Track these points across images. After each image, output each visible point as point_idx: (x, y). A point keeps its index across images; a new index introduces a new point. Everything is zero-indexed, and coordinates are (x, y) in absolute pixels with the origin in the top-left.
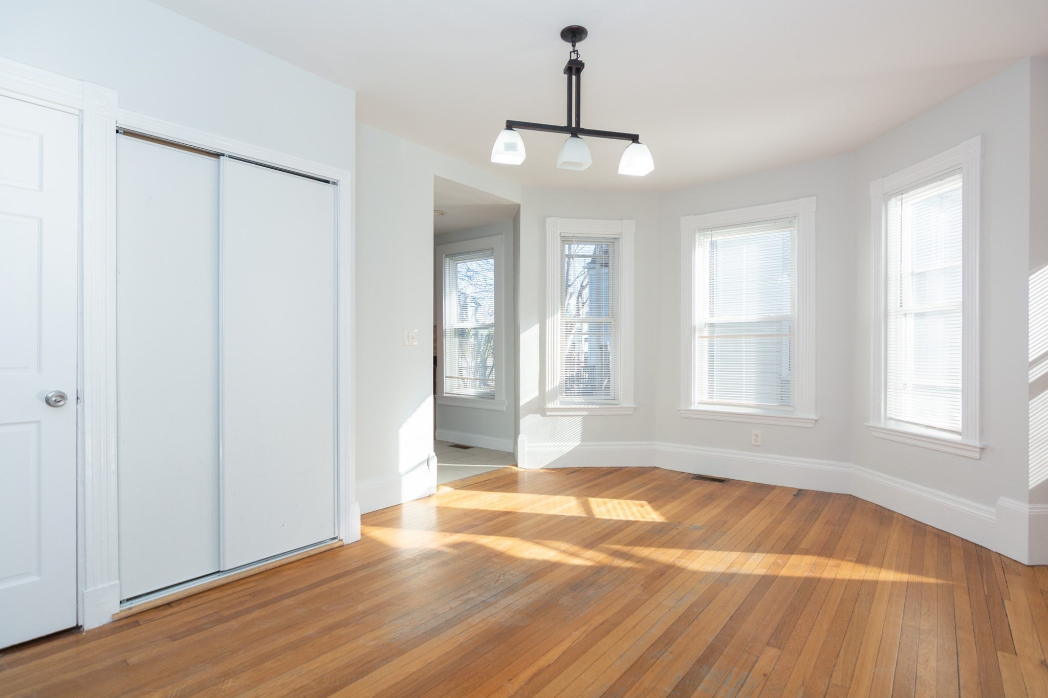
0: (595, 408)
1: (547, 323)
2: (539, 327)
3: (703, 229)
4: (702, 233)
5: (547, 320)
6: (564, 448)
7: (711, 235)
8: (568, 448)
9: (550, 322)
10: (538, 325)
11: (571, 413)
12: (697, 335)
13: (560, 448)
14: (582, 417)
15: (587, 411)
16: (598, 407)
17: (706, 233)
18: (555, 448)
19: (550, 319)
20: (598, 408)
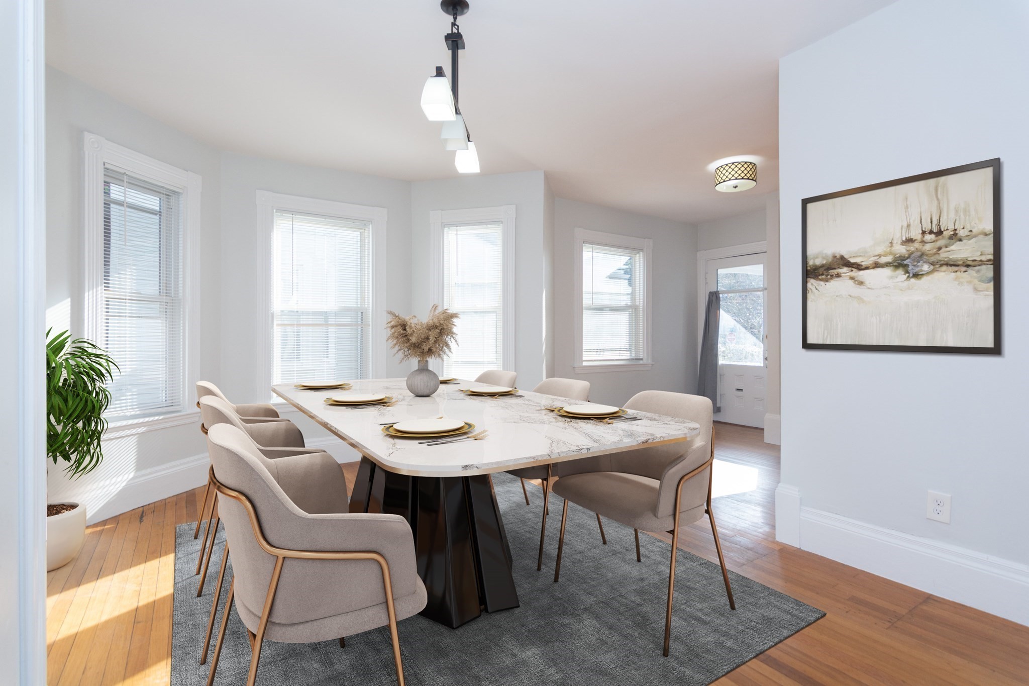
0: (157, 420)
1: (86, 299)
2: (70, 304)
3: (283, 210)
4: (280, 214)
5: (86, 294)
6: (111, 488)
7: (293, 219)
8: (117, 486)
9: (91, 296)
10: (69, 300)
11: (122, 433)
12: (275, 323)
13: (105, 490)
14: (136, 437)
15: (145, 426)
16: (161, 417)
17: (284, 214)
18: (99, 491)
19: (91, 292)
20: (162, 419)
